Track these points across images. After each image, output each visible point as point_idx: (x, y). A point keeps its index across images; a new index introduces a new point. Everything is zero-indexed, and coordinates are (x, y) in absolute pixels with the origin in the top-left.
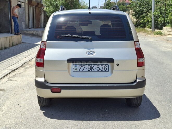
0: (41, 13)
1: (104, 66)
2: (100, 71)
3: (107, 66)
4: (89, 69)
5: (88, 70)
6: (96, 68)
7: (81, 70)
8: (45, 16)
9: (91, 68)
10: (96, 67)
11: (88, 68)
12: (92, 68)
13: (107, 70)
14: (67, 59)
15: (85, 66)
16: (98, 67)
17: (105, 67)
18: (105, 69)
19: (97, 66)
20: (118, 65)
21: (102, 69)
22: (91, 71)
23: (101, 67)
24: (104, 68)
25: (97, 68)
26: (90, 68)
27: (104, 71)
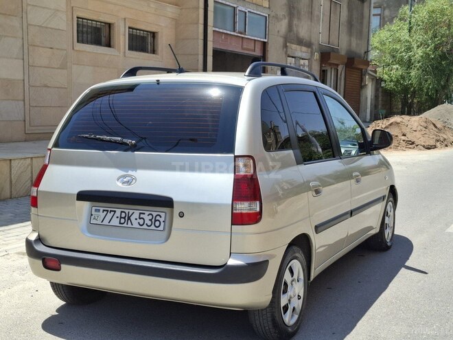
0: (363, 84)
1: (155, 214)
2: (145, 226)
3: (163, 215)
4: (123, 221)
5: (120, 223)
6: (136, 219)
7: (106, 222)
8: (377, 90)
9: (126, 218)
10: (138, 217)
11: (121, 218)
12: (129, 218)
13: (161, 228)
14: (76, 192)
15: (115, 212)
16: (142, 216)
17: (158, 218)
18: (157, 224)
19: (140, 213)
20: (181, 215)
21: (149, 223)
22: (125, 225)
23: (147, 218)
24: (156, 221)
25: (140, 218)
26: (124, 218)
27: (153, 227)
